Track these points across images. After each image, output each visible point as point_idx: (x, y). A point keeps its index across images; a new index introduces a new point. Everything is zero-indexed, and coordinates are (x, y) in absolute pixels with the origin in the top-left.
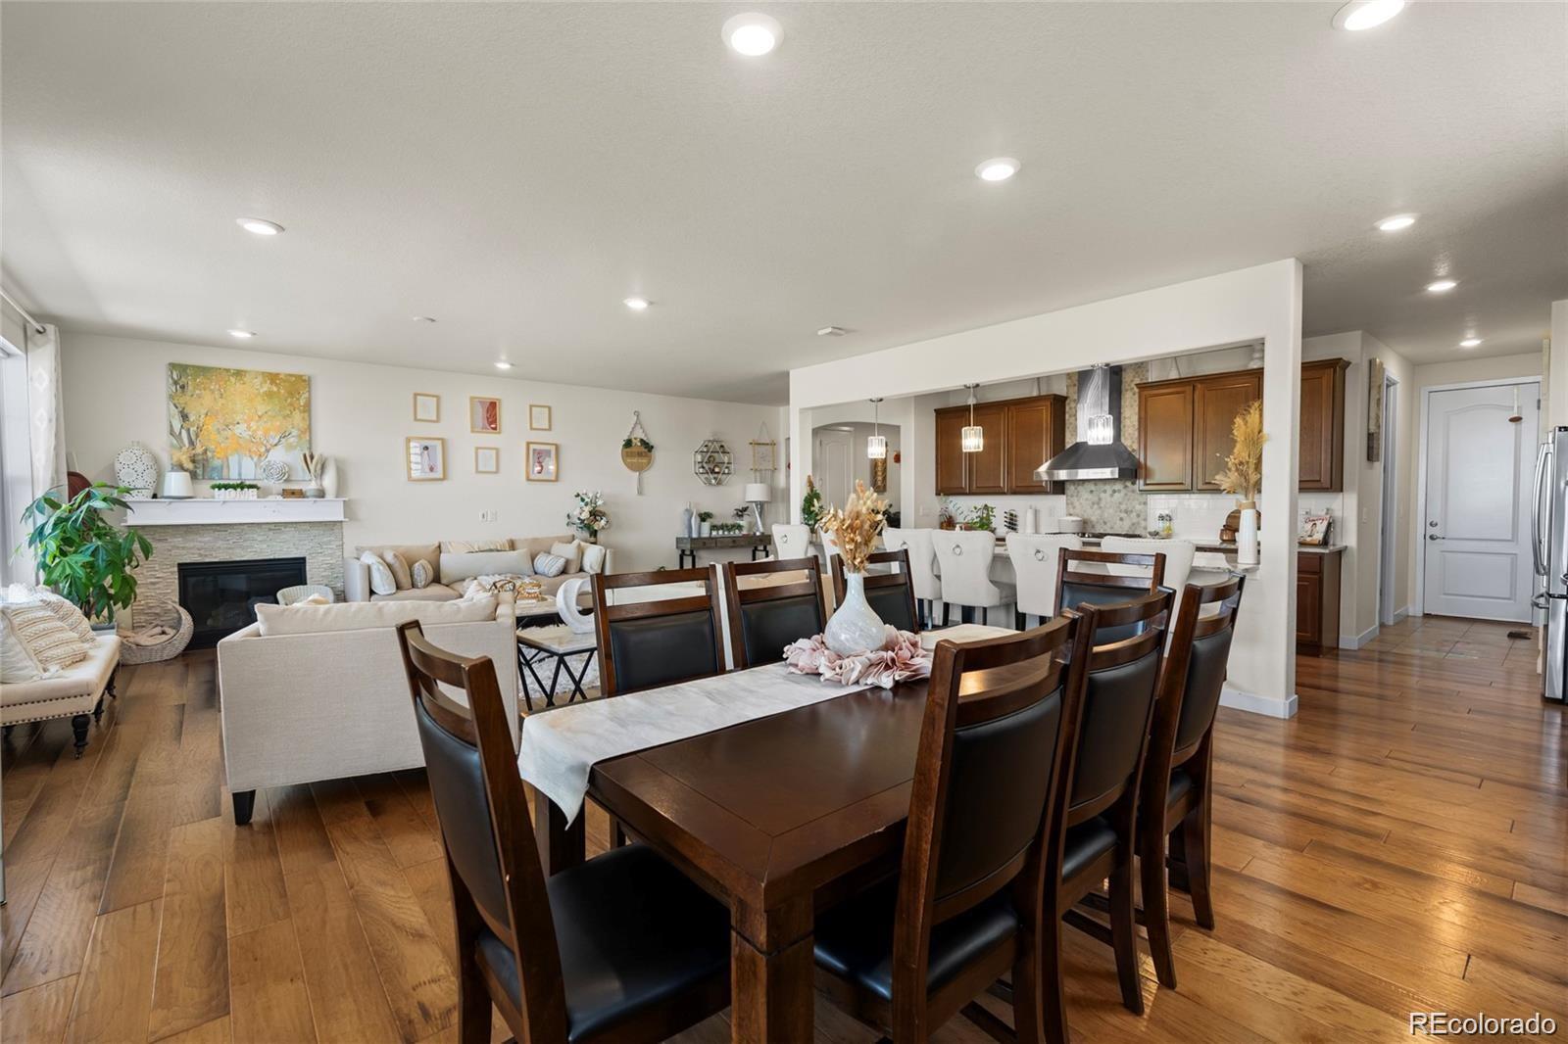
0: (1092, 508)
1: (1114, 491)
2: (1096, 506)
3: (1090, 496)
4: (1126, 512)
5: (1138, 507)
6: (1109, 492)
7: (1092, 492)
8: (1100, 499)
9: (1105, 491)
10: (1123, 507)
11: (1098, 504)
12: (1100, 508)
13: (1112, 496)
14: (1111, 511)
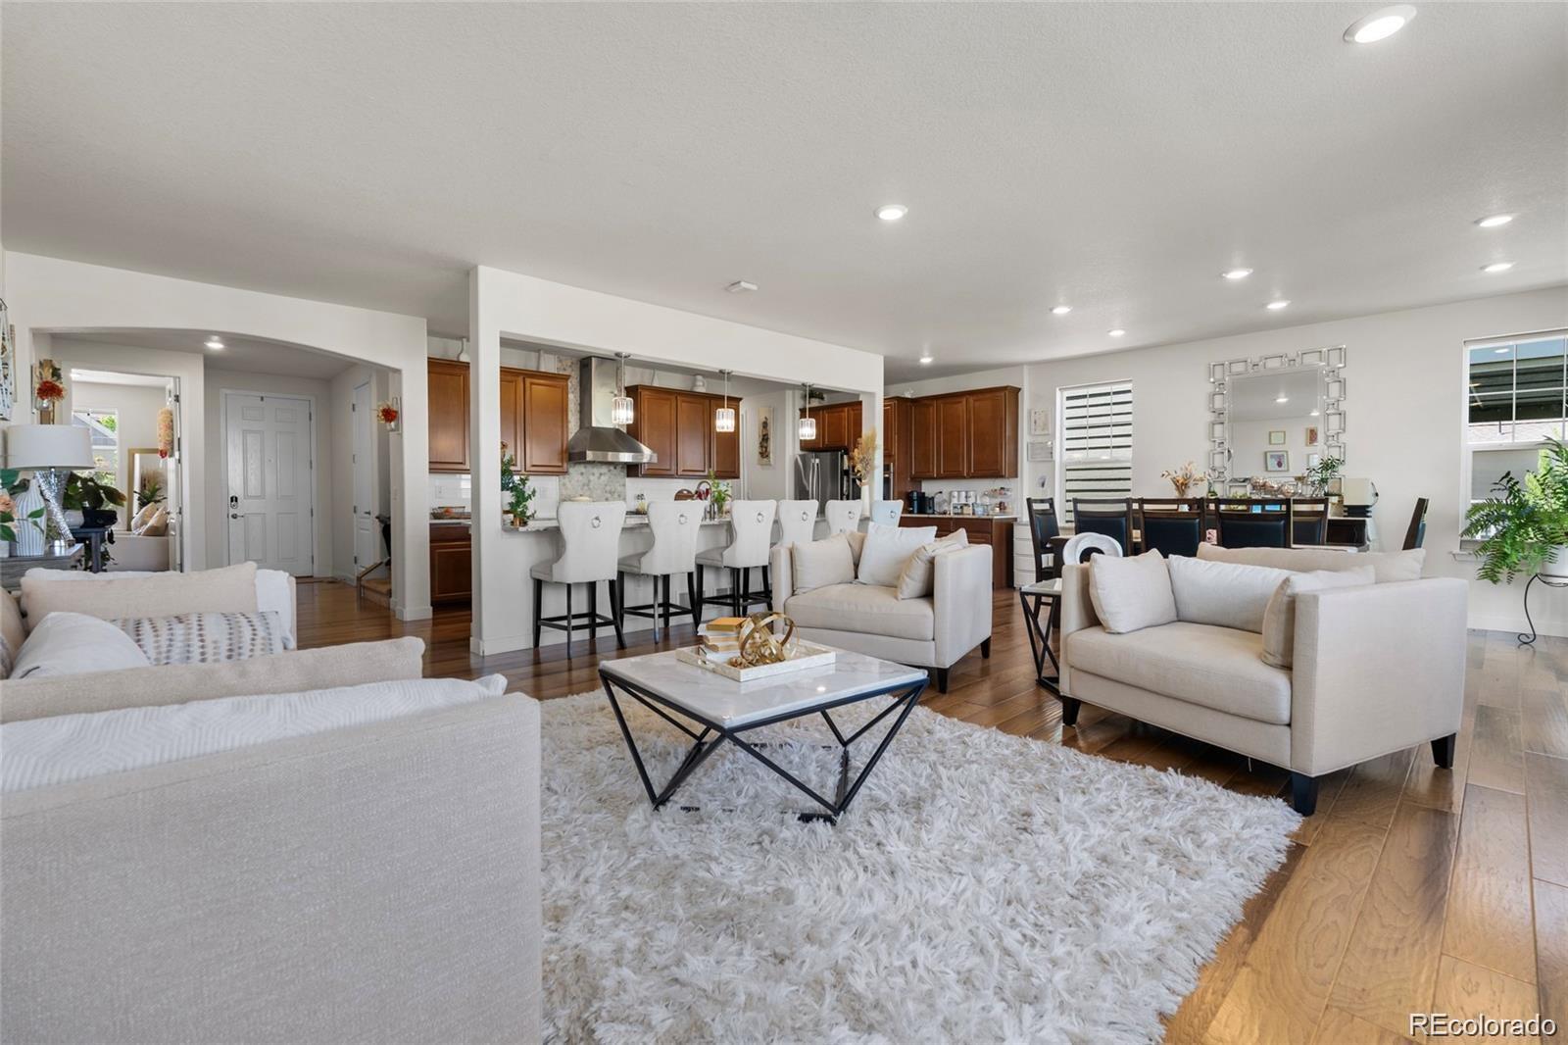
0: (582, 489)
1: (601, 474)
2: (586, 488)
3: (581, 478)
4: (610, 493)
5: (619, 489)
6: (597, 475)
7: (582, 474)
8: (589, 481)
9: (593, 474)
10: (608, 488)
11: (588, 485)
12: (589, 489)
13: (599, 478)
14: (599, 492)
